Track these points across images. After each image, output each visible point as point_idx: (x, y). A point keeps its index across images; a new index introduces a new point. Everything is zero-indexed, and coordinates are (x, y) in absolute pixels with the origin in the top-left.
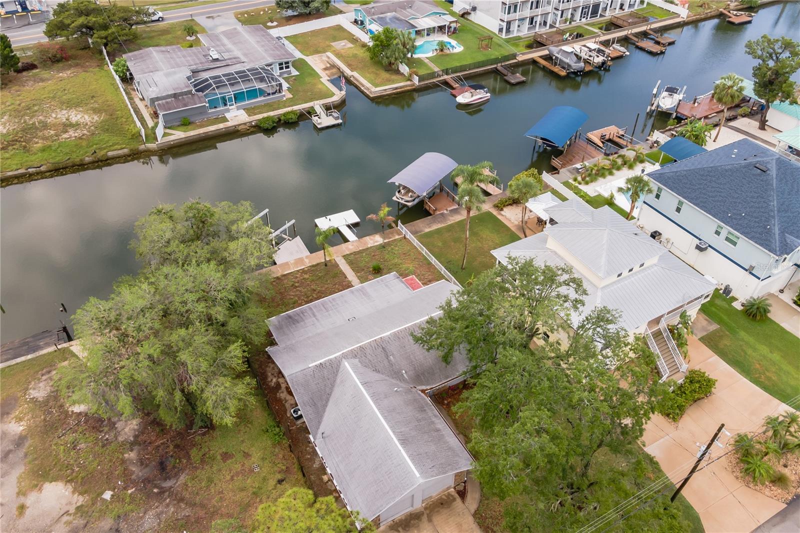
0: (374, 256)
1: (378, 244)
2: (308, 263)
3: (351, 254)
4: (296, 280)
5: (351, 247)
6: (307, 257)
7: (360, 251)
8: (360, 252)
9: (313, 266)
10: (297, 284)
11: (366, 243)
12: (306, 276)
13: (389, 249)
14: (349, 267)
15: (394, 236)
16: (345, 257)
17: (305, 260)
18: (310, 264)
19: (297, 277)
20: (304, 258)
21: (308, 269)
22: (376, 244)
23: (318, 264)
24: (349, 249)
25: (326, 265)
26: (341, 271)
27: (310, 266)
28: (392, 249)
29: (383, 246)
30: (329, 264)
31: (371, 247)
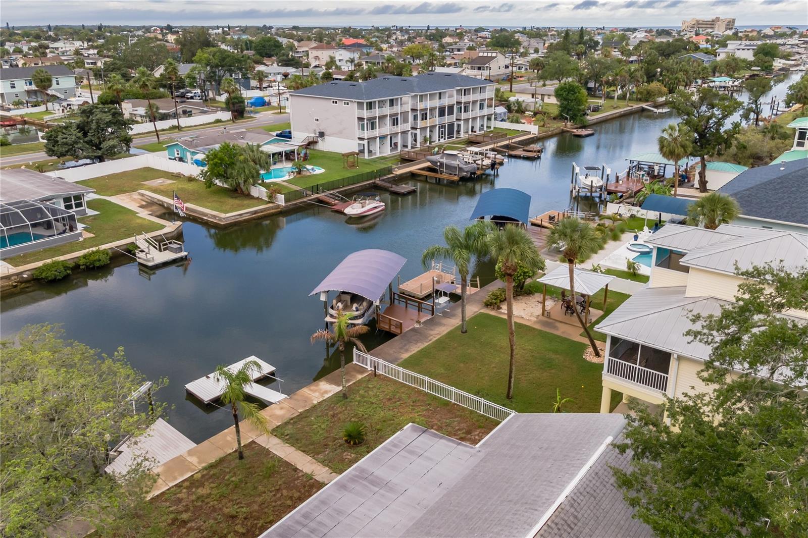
0: (333, 416)
1: (330, 395)
2: (196, 464)
3: (286, 423)
4: (180, 507)
5: (279, 412)
6: (190, 453)
7: (301, 414)
8: (301, 416)
9: (212, 466)
10: (185, 516)
11: (306, 400)
12: (201, 491)
13: (358, 398)
14: (293, 449)
15: (355, 377)
16: (278, 432)
17: (189, 459)
18: (204, 465)
19: (180, 500)
20: (186, 455)
21: (203, 476)
22: (327, 396)
23: (221, 461)
24: (278, 417)
25: (241, 457)
26: (280, 460)
27: (205, 469)
28: (363, 397)
29: (343, 396)
30: (246, 453)
31: (320, 403)
